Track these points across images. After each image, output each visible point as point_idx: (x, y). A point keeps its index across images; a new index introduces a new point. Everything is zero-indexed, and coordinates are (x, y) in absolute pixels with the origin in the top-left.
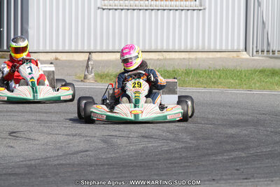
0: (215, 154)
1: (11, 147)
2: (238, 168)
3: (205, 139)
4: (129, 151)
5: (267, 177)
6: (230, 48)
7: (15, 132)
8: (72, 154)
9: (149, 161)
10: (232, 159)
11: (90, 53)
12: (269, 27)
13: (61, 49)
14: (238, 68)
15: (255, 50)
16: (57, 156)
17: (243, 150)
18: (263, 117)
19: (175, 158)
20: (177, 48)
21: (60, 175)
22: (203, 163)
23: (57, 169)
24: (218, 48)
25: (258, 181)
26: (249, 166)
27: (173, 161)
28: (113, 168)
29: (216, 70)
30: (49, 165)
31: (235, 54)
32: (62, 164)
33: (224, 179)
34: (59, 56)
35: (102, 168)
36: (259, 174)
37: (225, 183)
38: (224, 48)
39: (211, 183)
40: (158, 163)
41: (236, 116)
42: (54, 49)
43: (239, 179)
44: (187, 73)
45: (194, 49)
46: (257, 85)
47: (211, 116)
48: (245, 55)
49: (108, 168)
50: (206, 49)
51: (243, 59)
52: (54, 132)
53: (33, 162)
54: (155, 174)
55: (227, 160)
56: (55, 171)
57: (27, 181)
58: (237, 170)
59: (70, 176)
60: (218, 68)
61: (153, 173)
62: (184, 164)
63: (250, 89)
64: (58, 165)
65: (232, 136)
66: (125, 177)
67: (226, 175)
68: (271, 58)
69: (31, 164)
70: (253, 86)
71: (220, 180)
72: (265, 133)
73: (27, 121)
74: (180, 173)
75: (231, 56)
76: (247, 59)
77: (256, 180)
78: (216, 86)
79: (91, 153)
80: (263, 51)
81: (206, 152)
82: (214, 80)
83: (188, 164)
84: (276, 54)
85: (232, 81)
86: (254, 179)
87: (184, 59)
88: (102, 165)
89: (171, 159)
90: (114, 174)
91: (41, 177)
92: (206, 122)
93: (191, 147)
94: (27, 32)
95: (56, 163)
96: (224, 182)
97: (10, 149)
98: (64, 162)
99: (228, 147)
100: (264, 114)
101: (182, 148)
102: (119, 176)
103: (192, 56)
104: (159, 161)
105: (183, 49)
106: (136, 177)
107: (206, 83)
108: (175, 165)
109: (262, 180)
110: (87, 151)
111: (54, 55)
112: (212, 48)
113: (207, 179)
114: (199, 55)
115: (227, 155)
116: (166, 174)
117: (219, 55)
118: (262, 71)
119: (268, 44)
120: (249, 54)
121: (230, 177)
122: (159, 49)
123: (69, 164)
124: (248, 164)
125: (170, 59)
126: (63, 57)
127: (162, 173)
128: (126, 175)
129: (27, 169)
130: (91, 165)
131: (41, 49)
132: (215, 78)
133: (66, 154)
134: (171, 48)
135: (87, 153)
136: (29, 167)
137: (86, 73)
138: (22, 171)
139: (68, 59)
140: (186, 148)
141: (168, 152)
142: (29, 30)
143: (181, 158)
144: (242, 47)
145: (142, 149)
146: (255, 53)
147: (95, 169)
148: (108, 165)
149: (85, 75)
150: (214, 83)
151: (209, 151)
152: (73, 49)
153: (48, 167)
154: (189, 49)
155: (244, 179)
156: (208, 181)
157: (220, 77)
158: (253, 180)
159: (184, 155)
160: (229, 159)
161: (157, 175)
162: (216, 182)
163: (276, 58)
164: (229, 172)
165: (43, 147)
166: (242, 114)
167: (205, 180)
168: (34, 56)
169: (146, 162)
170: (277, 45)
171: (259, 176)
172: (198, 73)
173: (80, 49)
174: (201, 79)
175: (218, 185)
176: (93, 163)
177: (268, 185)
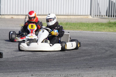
0: (78, 57)
2: (87, 63)
4: (42, 56)
5: (99, 67)
6: (84, 14)
8: (18, 57)
11: (26, 15)
12: (100, 6)
13: (14, 14)
14: (87, 22)
15: (94, 15)
16: (12, 58)
17: (89, 56)
18: (97, 42)
20: (62, 14)
21: (13, 65)
22: (73, 61)
24: (79, 14)
26: (91, 62)
27: (60, 60)
28: (35, 63)
31: (86, 17)
32: (14, 61)
33: (81, 68)
34: (13, 16)
35: (31, 63)
38: (82, 14)
40: (54, 61)
41: (86, 42)
42: (11, 14)
43: (87, 68)
44: (66, 24)
45: (69, 14)
46: (95, 29)
48: (90, 17)
49: (33, 63)
50: (74, 14)
51: (89, 18)
52: (11, 48)
54: (52, 65)
55: (82, 60)
56: (11, 64)
59: (17, 66)
60: (79, 22)
62: (64, 61)
63: (92, 31)
65: (85, 50)
66: (40, 66)
68: (101, 18)
69: (1, 61)
70: (93, 30)
71: (79, 68)
72: (98, 49)
74: (63, 65)
76: (91, 19)
77: (95, 68)
78: (78, 30)
79: (26, 57)
80: (98, 15)
81: (74, 56)
82: (77, 27)
83: (66, 61)
84: (103, 17)
85: (85, 28)
86: (94, 68)
87: (65, 18)
88: (31, 61)
89: (59, 59)
90: (35, 65)
91: (5, 66)
93: (67, 55)
95: (12, 60)
99: (83, 55)
100: (98, 41)
101: (64, 55)
102: (38, 66)
103: (69, 17)
105: (65, 14)
106: (45, 66)
107: (74, 28)
108: (61, 62)
109: (97, 68)
110: (24, 56)
111: (11, 16)
112: (77, 14)
114: (71, 17)
115: (83, 58)
116: (57, 66)
117: (79, 17)
118: (97, 24)
119: (100, 13)
120: (92, 17)
121: (83, 67)
123: (17, 61)
125: (59, 18)
126: (15, 17)
128: (41, 66)
130: (26, 62)
131: (6, 13)
132: (78, 26)
133: (16, 57)
134: (60, 14)
139: (17, 18)
140: (66, 55)
141: (58, 56)
142: (1, 6)
143: (63, 59)
144: (89, 14)
146: (94, 16)
148: (33, 61)
150: (77, 28)
151: (75, 56)
152: (19, 14)
153: (8, 62)
154: (67, 14)
155: (89, 68)
156: (74, 68)
157: (80, 26)
159: (65, 58)
161: (54, 66)
162: (78, 69)
163: (103, 18)
164: (83, 65)
165: (6, 54)
166: (89, 41)
167: (73, 68)
168: (3, 17)
169: (49, 60)
170: (104, 13)
171: (96, 66)
172: (71, 24)
173: (22, 14)
174: (72, 27)
175: (79, 70)
176: (27, 61)
177: (99, 70)
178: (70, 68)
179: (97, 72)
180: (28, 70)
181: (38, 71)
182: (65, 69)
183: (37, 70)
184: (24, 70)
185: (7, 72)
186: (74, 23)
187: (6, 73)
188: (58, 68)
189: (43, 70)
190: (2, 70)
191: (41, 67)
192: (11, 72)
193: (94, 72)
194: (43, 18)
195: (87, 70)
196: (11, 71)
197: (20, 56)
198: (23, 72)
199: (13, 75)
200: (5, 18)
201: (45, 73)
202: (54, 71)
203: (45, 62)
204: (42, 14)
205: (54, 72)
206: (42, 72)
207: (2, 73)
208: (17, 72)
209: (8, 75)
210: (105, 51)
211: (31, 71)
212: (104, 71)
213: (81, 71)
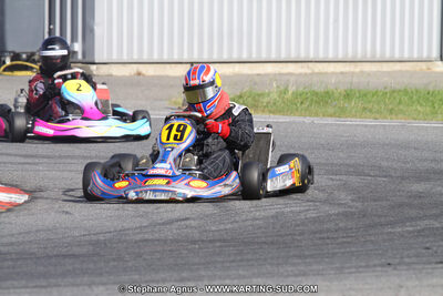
0: (392, 224)
1: (67, 213)
2: (428, 245)
3: (375, 200)
4: (254, 219)
6: (415, 56)
7: (72, 190)
8: (163, 224)
9: (287, 235)
10: (419, 231)
11: (192, 63)
13: (145, 58)
14: (431, 88)
16: (140, 227)
17: (436, 217)
19: (328, 230)
20: (331, 56)
21: (144, 256)
22: (373, 238)
23: (139, 247)
24: (397, 56)
27: (325, 235)
28: (229, 246)
29: (394, 91)
31: (423, 66)
32: (146, 240)
33: (408, 264)
34: (143, 69)
35: (211, 245)
37: (407, 270)
38: (406, 56)
39: (384, 269)
40: (299, 238)
41: (426, 163)
42: (135, 58)
43: (430, 263)
44: (348, 96)
45: (359, 57)
47: (385, 164)
48: (439, 67)
49: (221, 246)
50: (378, 57)
51: (436, 73)
53: (101, 238)
54: (295, 256)
55: (410, 232)
56: (137, 250)
57: (91, 266)
58: (428, 248)
59: (159, 259)
60: (398, 87)
61: (292, 253)
62: (341, 240)
64: (140, 241)
65: (419, 196)
66: (248, 260)
67: (409, 257)
69: (98, 240)
71: (399, 264)
74: (334, 254)
75: (418, 69)
78: (394, 116)
79: (193, 223)
81: (377, 220)
82: (391, 106)
83: (349, 240)
85: (419, 108)
87: (342, 73)
88: (211, 241)
89: (321, 232)
90: (229, 255)
91: (114, 260)
92: (378, 173)
93: (353, 214)
94: (92, 31)
95: (138, 237)
96: (405, 267)
97: (64, 216)
98: (151, 237)
99: (413, 213)
101: (338, 214)
102: (239, 258)
103: (357, 68)
104: (302, 234)
105: (340, 57)
106: (265, 260)
107: (378, 112)
108: (328, 241)
110: (187, 219)
111: (135, 68)
112: (388, 56)
113: (378, 262)
114: (367, 67)
115: (411, 226)
116: (312, 256)
117: (398, 67)
121: (414, 260)
122: (302, 57)
123: (158, 240)
125: (320, 73)
126: (149, 71)
127: (307, 253)
128: (250, 257)
129: (91, 248)
130: (194, 242)
131: (115, 58)
132: (392, 103)
133: (154, 225)
134: (321, 56)
135: (188, 222)
136: (96, 244)
138: (83, 250)
139: (157, 74)
140: (345, 215)
141: (314, 221)
142: (96, 28)
143: (336, 231)
144: (435, 53)
145: (276, 217)
147: (200, 248)
148: (220, 241)
150: (391, 111)
151: (383, 220)
152: (166, 58)
153: (125, 245)
154: (350, 57)
155: (437, 263)
156: (382, 265)
157: (400, 103)
159: (341, 225)
160: (413, 232)
161: (299, 257)
162: (393, 267)
164: (413, 252)
166: (434, 160)
167: (375, 266)
168: (104, 70)
169: (281, 236)
172: (366, 94)
173: (176, 58)
174: (370, 106)
175: (396, 272)
176: (197, 238)
178: (361, 267)
180: (202, 273)
182: (342, 268)
183: (235, 272)
184: (184, 275)
186: (377, 92)
188: (315, 267)
189: (259, 275)
190: (101, 274)
191: (251, 263)
194: (258, 75)
195: (428, 273)
197: (171, 222)
200: (110, 75)
203: (265, 243)
204: (254, 58)
207: (102, 288)
213: (404, 278)
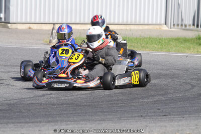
0: (143, 98)
2: (159, 108)
5: (179, 115)
6: (154, 22)
8: (40, 96)
9: (96, 102)
10: (155, 101)
11: (54, 24)
12: (183, 8)
13: (33, 21)
14: (160, 37)
15: (172, 24)
16: (30, 97)
17: (163, 95)
18: (177, 72)
19: (114, 100)
20: (116, 22)
21: (32, 111)
22: (134, 104)
23: (29, 107)
24: (146, 22)
25: (173, 118)
26: (167, 107)
27: (113, 102)
28: (70, 107)
29: (145, 38)
30: (23, 104)
31: (158, 27)
32: (33, 104)
33: (149, 116)
34: (31, 26)
35: (61, 106)
36: (174, 112)
37: (150, 119)
38: (150, 22)
39: (140, 118)
41: (158, 71)
42: (28, 21)
43: (160, 116)
45: (129, 23)
46: (174, 49)
48: (165, 28)
49: (66, 107)
50: (137, 23)
51: (163, 30)
53: (12, 102)
54: (99, 112)
55: (151, 102)
59: (38, 112)
60: (146, 36)
61: (98, 110)
62: (120, 105)
63: (168, 51)
65: (155, 85)
66: (78, 113)
67: (150, 113)
68: (184, 30)
69: (11, 103)
70: (171, 49)
71: (146, 116)
72: (179, 83)
73: (8, 72)
74: (117, 111)
75: (155, 28)
76: (166, 31)
77: (172, 116)
78: (144, 49)
79: (53, 96)
80: (178, 25)
81: (136, 96)
82: (143, 45)
83: (124, 105)
84: (188, 27)
85: (155, 46)
86: (171, 116)
87: (121, 29)
88: (62, 104)
89: (111, 101)
90: (70, 111)
91: (18, 112)
94: (9, 8)
95: (29, 102)
98: (34, 102)
99: (152, 93)
100: (178, 70)
101: (119, 93)
102: (74, 112)
103: (128, 27)
104: (102, 102)
105: (120, 22)
106: (86, 113)
107: (137, 47)
108: (114, 105)
109: (176, 116)
111: (28, 26)
112: (142, 22)
113: (137, 115)
114: (133, 27)
115: (152, 99)
116: (107, 112)
117: (146, 27)
118: (177, 39)
119: (182, 20)
120: (168, 27)
121: (153, 114)
123: (38, 104)
124: (166, 106)
126: (35, 27)
127: (105, 110)
129: (7, 106)
130: (54, 105)
131: (19, 21)
133: (36, 96)
135: (51, 96)
136: (9, 105)
137: (51, 39)
138: (4, 108)
139: (38, 28)
140: (122, 93)
141: (109, 96)
142: (11, 7)
143: (118, 100)
144: (163, 21)
146: (172, 26)
147: (57, 107)
148: (66, 104)
149: (50, 40)
150: (143, 47)
151: (139, 96)
152: (42, 21)
154: (125, 22)
155: (163, 116)
156: (138, 117)
157: (147, 43)
158: (169, 117)
159: (120, 98)
161: (101, 112)
162: (143, 117)
163: (187, 30)
164: (152, 111)
165: (19, 91)
166: (162, 69)
167: (135, 117)
168: (14, 26)
169: (93, 102)
170: (188, 21)
171: (174, 114)
172: (131, 40)
173: (47, 21)
174: (134, 44)
175: (145, 120)
176: (56, 103)
177: (180, 120)
178: (129, 117)
179: (176, 123)
180: (58, 119)
181: (75, 121)
182: (121, 117)
183: (72, 119)
184: (50, 119)
185: (20, 123)
186: (137, 38)
187: (19, 125)
188: (108, 117)
189: (83, 120)
190: (12, 119)
191: (80, 114)
192: (27, 122)
193: (172, 124)
194: (84, 30)
195: (159, 120)
196: (28, 120)
197: (43, 95)
198: (49, 122)
199: (31, 129)
200: (17, 29)
201: (86, 124)
202: (101, 122)
203: (86, 106)
204: (82, 22)
205: (102, 124)
206: (81, 122)
207: (12, 125)
208: (38, 122)
209: (22, 128)
210: (190, 86)
211: (62, 121)
212: (189, 121)
213: (148, 122)
